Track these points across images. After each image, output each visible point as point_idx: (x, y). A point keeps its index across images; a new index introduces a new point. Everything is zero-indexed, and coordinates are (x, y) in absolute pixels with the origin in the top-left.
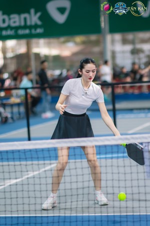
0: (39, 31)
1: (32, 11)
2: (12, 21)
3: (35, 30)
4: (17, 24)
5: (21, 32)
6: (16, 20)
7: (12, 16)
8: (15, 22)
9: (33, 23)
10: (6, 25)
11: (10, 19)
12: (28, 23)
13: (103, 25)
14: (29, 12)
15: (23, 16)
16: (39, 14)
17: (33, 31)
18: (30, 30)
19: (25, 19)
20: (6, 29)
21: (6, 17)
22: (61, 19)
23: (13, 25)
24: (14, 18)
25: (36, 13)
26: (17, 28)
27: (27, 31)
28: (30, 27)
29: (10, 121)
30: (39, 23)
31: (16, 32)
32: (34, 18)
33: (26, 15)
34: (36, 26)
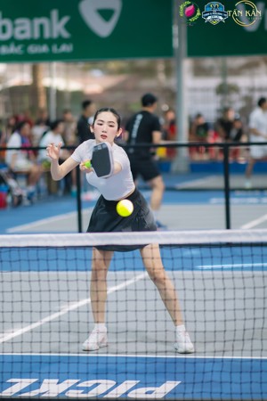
0: (66, 48)
1: (55, 13)
2: (18, 29)
3: (59, 47)
4: (27, 36)
5: (32, 49)
6: (25, 28)
7: (18, 21)
8: (23, 32)
9: (55, 35)
10: (7, 36)
11: (14, 26)
12: (47, 35)
13: (176, 43)
14: (48, 16)
15: (37, 22)
16: (65, 20)
17: (55, 49)
18: (50, 47)
19: (41, 27)
20: (7, 43)
21: (7, 22)
22: (103, 29)
23: (19, 36)
24: (22, 25)
25: (60, 17)
26: (26, 43)
27: (44, 49)
28: (50, 42)
29: (26, 202)
30: (66, 35)
31: (25, 49)
32: (56, 26)
33: (44, 20)
34: (60, 41)
